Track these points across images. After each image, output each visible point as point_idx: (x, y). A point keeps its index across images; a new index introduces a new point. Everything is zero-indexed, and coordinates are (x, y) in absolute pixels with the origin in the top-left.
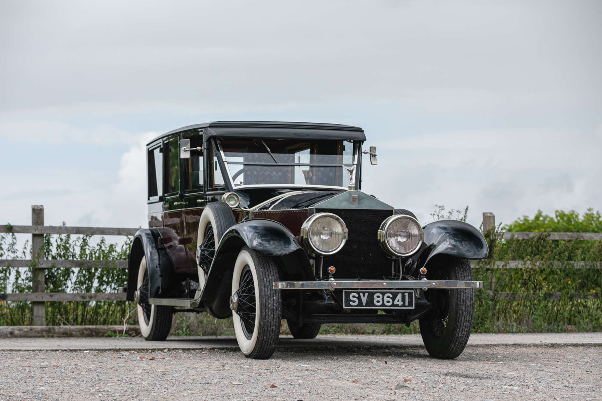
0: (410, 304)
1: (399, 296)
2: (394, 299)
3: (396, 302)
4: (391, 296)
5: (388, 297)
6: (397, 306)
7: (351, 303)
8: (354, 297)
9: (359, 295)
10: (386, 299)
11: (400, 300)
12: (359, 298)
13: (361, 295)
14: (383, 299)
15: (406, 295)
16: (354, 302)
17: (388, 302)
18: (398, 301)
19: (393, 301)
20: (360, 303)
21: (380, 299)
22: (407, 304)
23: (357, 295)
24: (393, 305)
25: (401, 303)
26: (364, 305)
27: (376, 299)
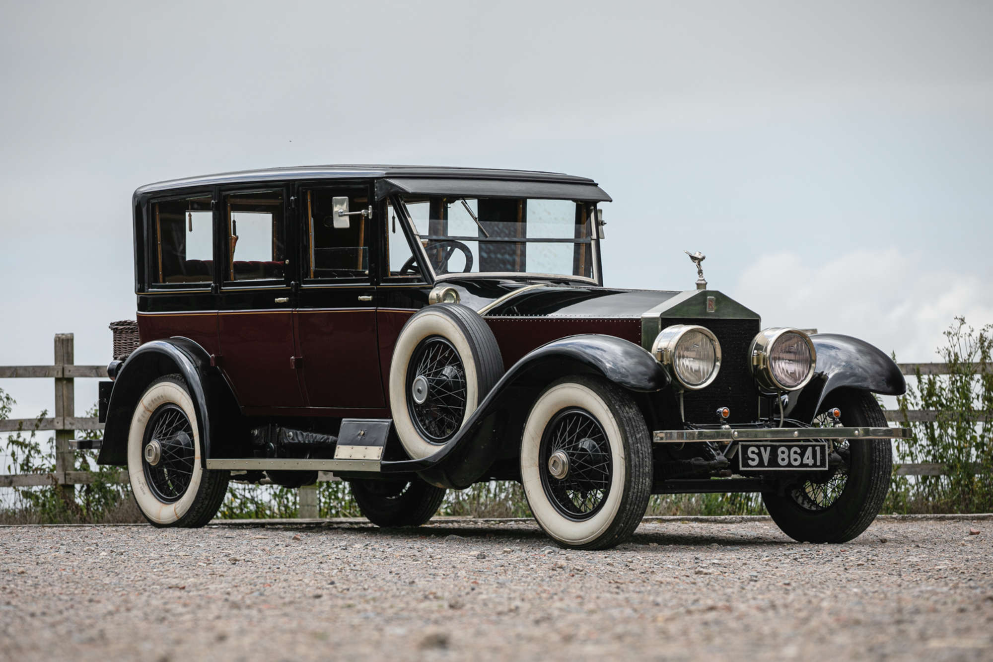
0: (823, 464)
1: (809, 451)
2: (802, 455)
3: (805, 461)
4: (799, 451)
5: (795, 453)
6: (807, 465)
7: (750, 462)
8: (753, 452)
9: (759, 450)
10: (793, 456)
11: (811, 458)
12: (759, 454)
13: (762, 449)
14: (789, 456)
15: (818, 448)
16: (753, 460)
17: (796, 460)
18: (808, 459)
19: (802, 458)
20: (761, 464)
21: (785, 456)
22: (818, 463)
23: (756, 451)
24: (802, 465)
25: (810, 462)
26: (766, 464)
27: (781, 456)
